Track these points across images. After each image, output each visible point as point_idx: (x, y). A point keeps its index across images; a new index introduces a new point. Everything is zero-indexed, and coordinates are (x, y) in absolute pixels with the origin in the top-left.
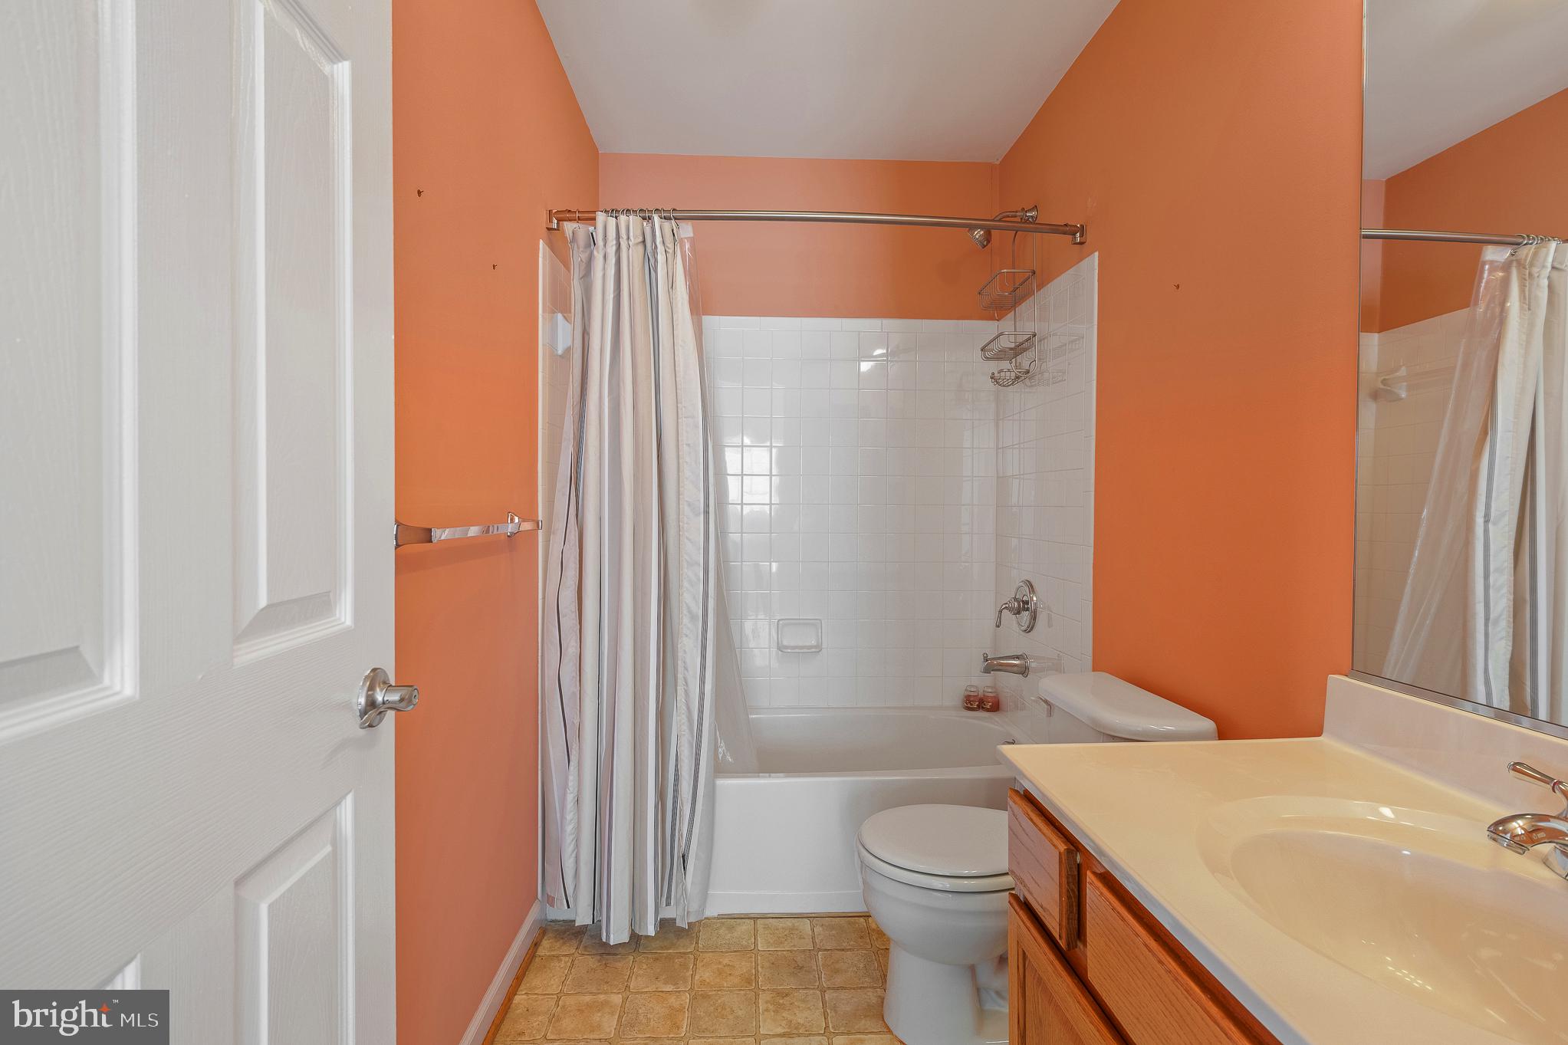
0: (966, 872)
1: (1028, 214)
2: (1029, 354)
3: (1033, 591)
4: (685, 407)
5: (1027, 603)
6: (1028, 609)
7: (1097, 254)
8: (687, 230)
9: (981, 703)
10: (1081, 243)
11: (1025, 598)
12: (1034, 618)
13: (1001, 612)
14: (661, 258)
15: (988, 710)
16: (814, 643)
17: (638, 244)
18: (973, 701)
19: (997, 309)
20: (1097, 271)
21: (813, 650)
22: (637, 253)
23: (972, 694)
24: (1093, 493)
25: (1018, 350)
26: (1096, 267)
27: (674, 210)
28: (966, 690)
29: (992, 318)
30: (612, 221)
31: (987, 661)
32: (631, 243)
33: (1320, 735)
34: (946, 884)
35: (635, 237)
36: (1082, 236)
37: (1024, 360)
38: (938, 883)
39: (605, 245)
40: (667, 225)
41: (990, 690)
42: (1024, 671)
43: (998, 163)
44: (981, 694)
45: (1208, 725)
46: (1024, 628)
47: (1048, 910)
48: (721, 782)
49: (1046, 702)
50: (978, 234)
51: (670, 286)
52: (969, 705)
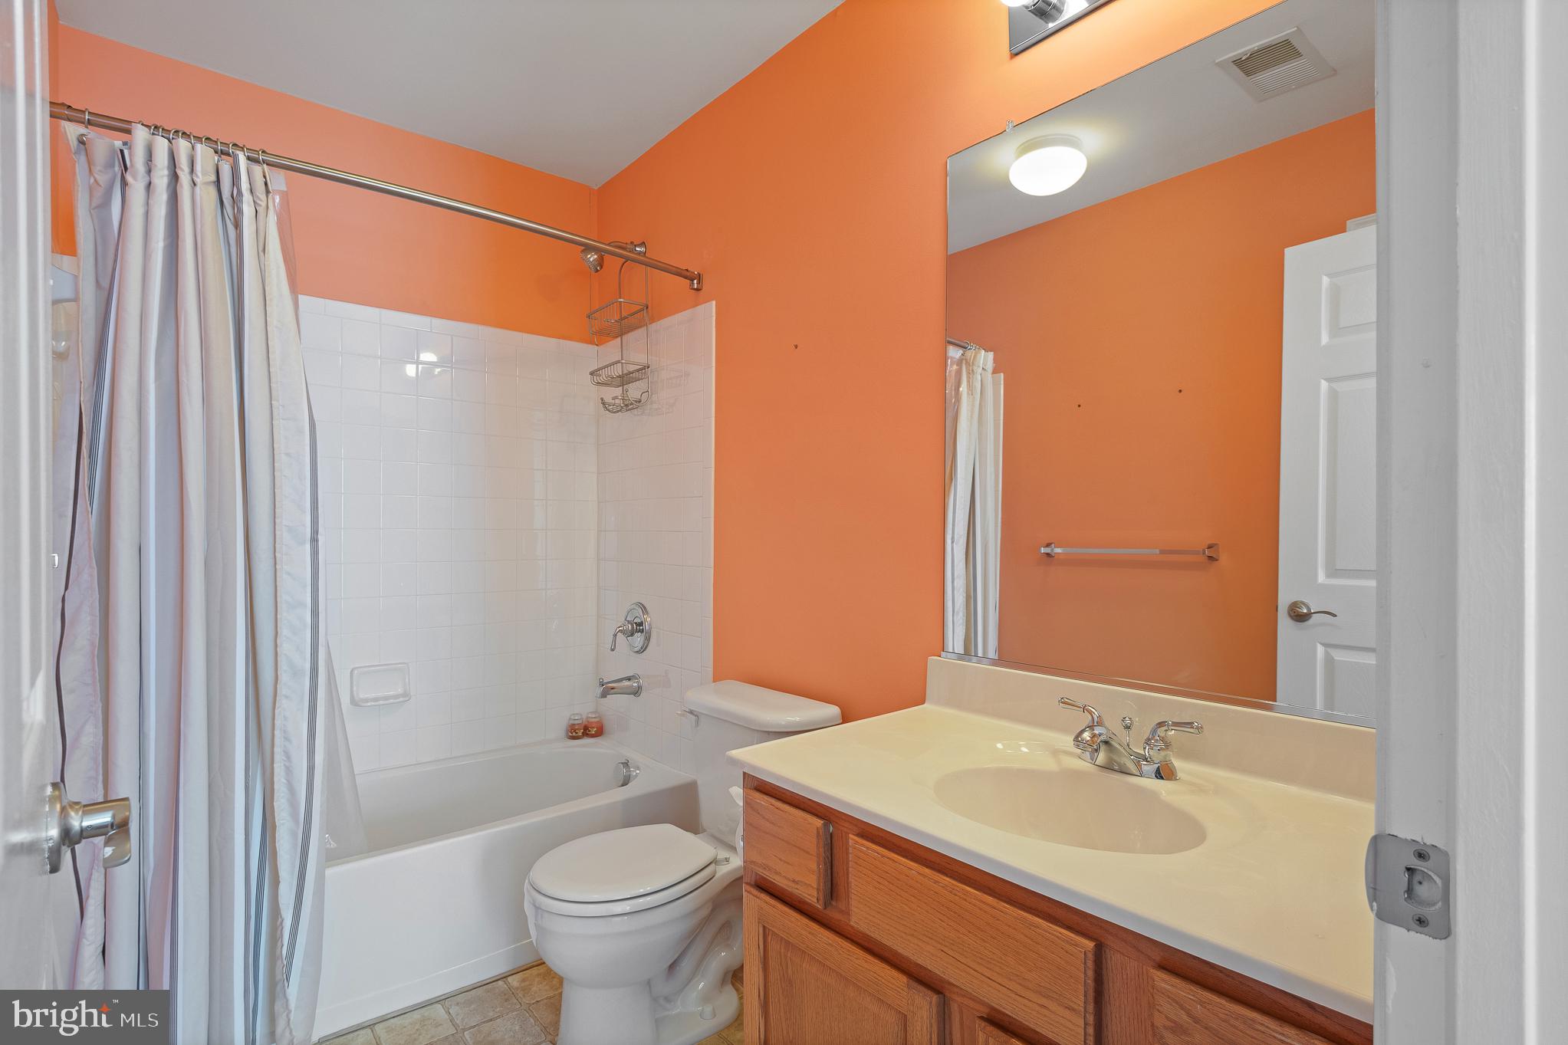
0: (642, 891)
1: (637, 249)
2: (641, 385)
3: (647, 613)
4: (283, 406)
5: (641, 624)
6: (642, 631)
7: (714, 302)
8: (279, 180)
9: (586, 730)
10: (697, 290)
11: (637, 620)
12: (648, 639)
13: (615, 635)
14: (248, 209)
15: (593, 736)
16: (400, 691)
17: (207, 183)
18: (577, 729)
19: (600, 336)
20: (714, 318)
21: (401, 699)
22: (207, 196)
23: (576, 722)
24: (712, 519)
25: (624, 380)
26: (714, 314)
27: (263, 152)
28: (570, 719)
29: (592, 343)
30: (161, 145)
31: (603, 685)
32: (198, 181)
33: (923, 703)
34: (626, 907)
35: (204, 174)
36: (698, 283)
37: (634, 391)
38: (619, 908)
39: (149, 171)
40: (257, 170)
41: (594, 716)
42: (636, 692)
43: (596, 188)
44: (585, 723)
45: (833, 710)
46: (636, 649)
47: (802, 882)
48: (329, 872)
49: (691, 712)
50: (592, 257)
51: (261, 249)
52: (574, 734)
